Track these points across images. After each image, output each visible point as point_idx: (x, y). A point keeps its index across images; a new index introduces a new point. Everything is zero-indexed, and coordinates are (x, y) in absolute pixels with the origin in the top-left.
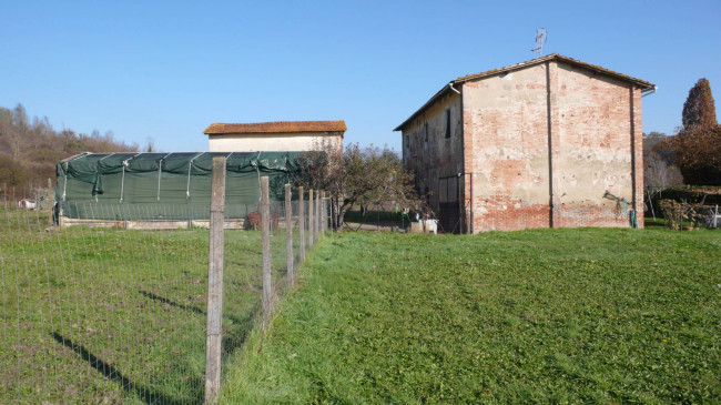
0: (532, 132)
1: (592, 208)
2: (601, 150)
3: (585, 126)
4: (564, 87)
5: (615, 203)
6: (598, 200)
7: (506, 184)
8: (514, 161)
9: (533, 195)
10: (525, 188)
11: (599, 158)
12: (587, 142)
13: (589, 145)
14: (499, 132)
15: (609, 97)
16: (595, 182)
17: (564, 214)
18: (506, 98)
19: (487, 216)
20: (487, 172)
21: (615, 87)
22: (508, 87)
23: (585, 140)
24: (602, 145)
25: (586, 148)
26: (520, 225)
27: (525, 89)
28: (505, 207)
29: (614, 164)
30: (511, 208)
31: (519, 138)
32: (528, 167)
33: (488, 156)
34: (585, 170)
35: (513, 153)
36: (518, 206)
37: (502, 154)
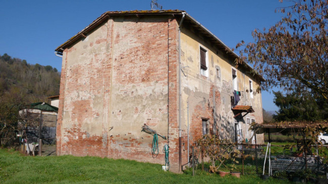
0: (95, 77)
1: (132, 141)
2: (142, 85)
3: (130, 65)
4: (118, 36)
5: (152, 137)
6: (137, 134)
7: (79, 120)
8: (85, 101)
9: (93, 128)
10: (89, 122)
11: (140, 93)
12: (131, 80)
13: (133, 82)
14: (79, 80)
15: (150, 35)
16: (135, 116)
17: (112, 146)
18: (84, 55)
19: (69, 143)
20: (70, 110)
21: (156, 24)
22: (85, 47)
23: (130, 77)
24: (143, 80)
25: (131, 85)
26: (84, 152)
27: (95, 45)
28: (77, 138)
29: (152, 98)
30: (80, 137)
31: (88, 83)
32: (92, 105)
33: (72, 98)
34: (128, 105)
35: (85, 95)
36: (84, 136)
37: (79, 96)
